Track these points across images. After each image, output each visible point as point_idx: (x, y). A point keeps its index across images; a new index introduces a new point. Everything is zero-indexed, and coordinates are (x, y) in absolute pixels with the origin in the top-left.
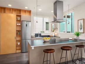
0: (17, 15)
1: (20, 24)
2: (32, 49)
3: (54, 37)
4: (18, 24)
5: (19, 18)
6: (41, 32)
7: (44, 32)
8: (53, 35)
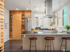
0: (22, 15)
1: (24, 21)
2: (24, 37)
3: (52, 30)
4: (23, 21)
5: (23, 17)
6: (41, 26)
7: (43, 26)
8: (52, 28)
